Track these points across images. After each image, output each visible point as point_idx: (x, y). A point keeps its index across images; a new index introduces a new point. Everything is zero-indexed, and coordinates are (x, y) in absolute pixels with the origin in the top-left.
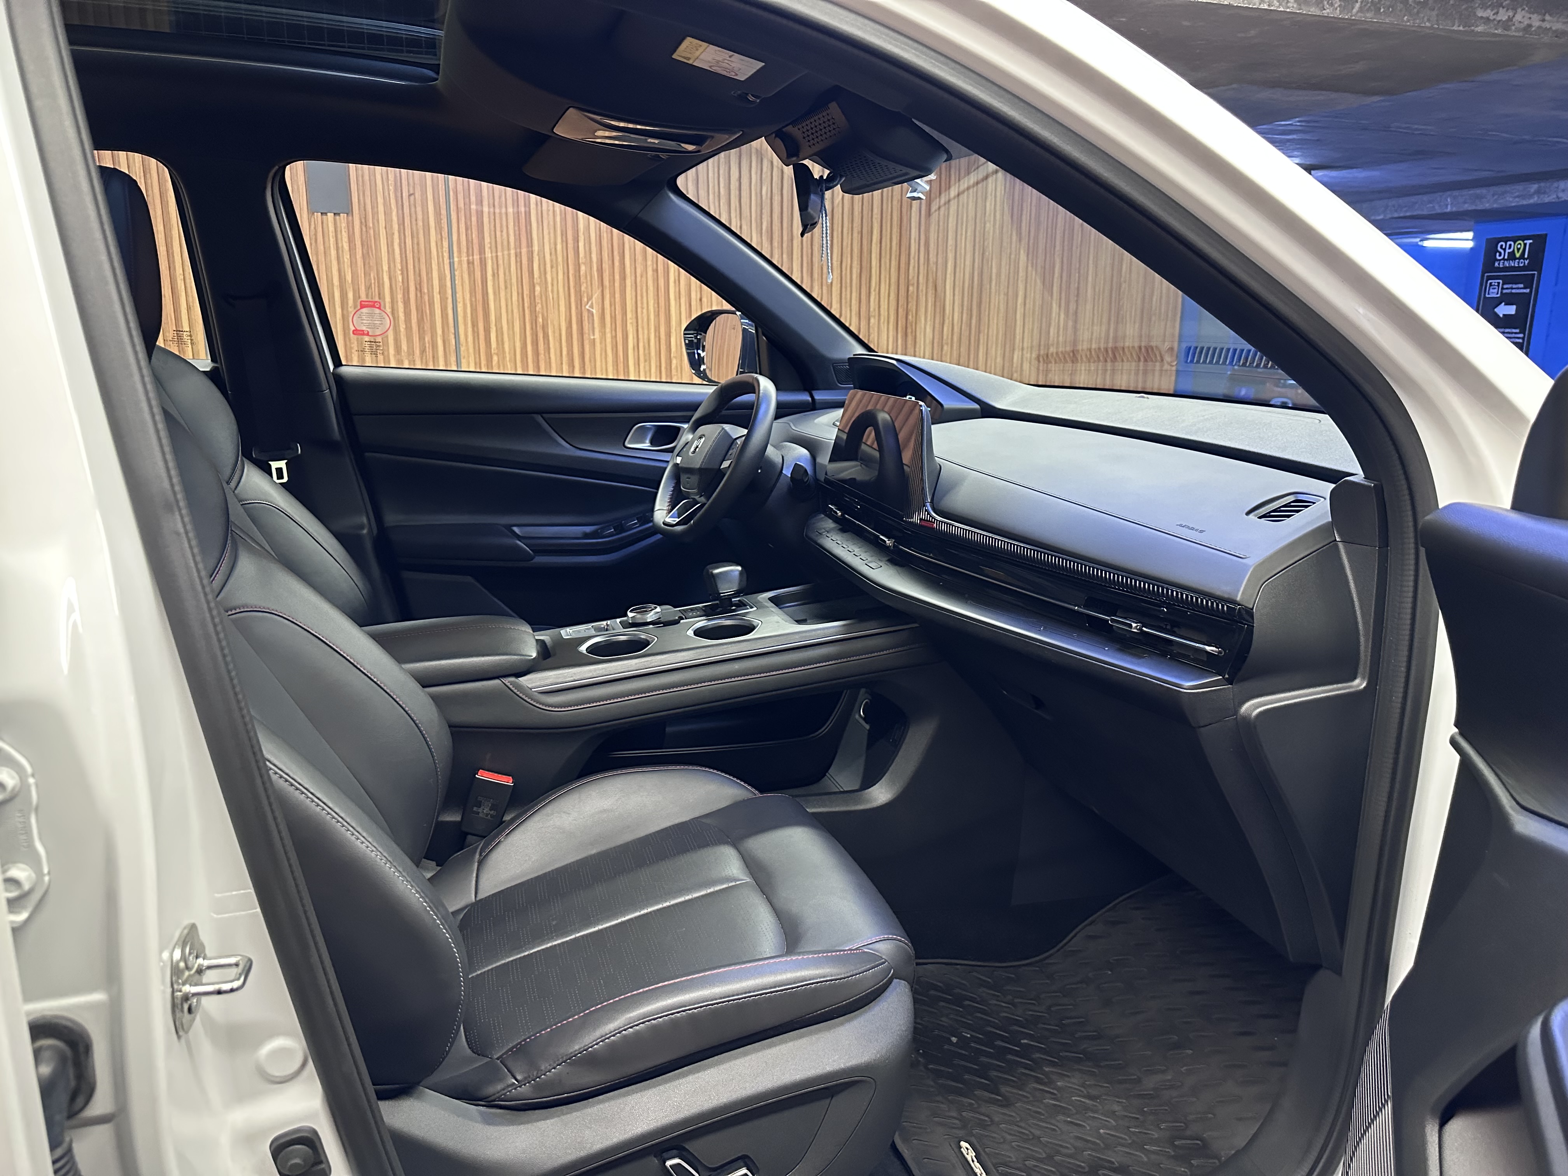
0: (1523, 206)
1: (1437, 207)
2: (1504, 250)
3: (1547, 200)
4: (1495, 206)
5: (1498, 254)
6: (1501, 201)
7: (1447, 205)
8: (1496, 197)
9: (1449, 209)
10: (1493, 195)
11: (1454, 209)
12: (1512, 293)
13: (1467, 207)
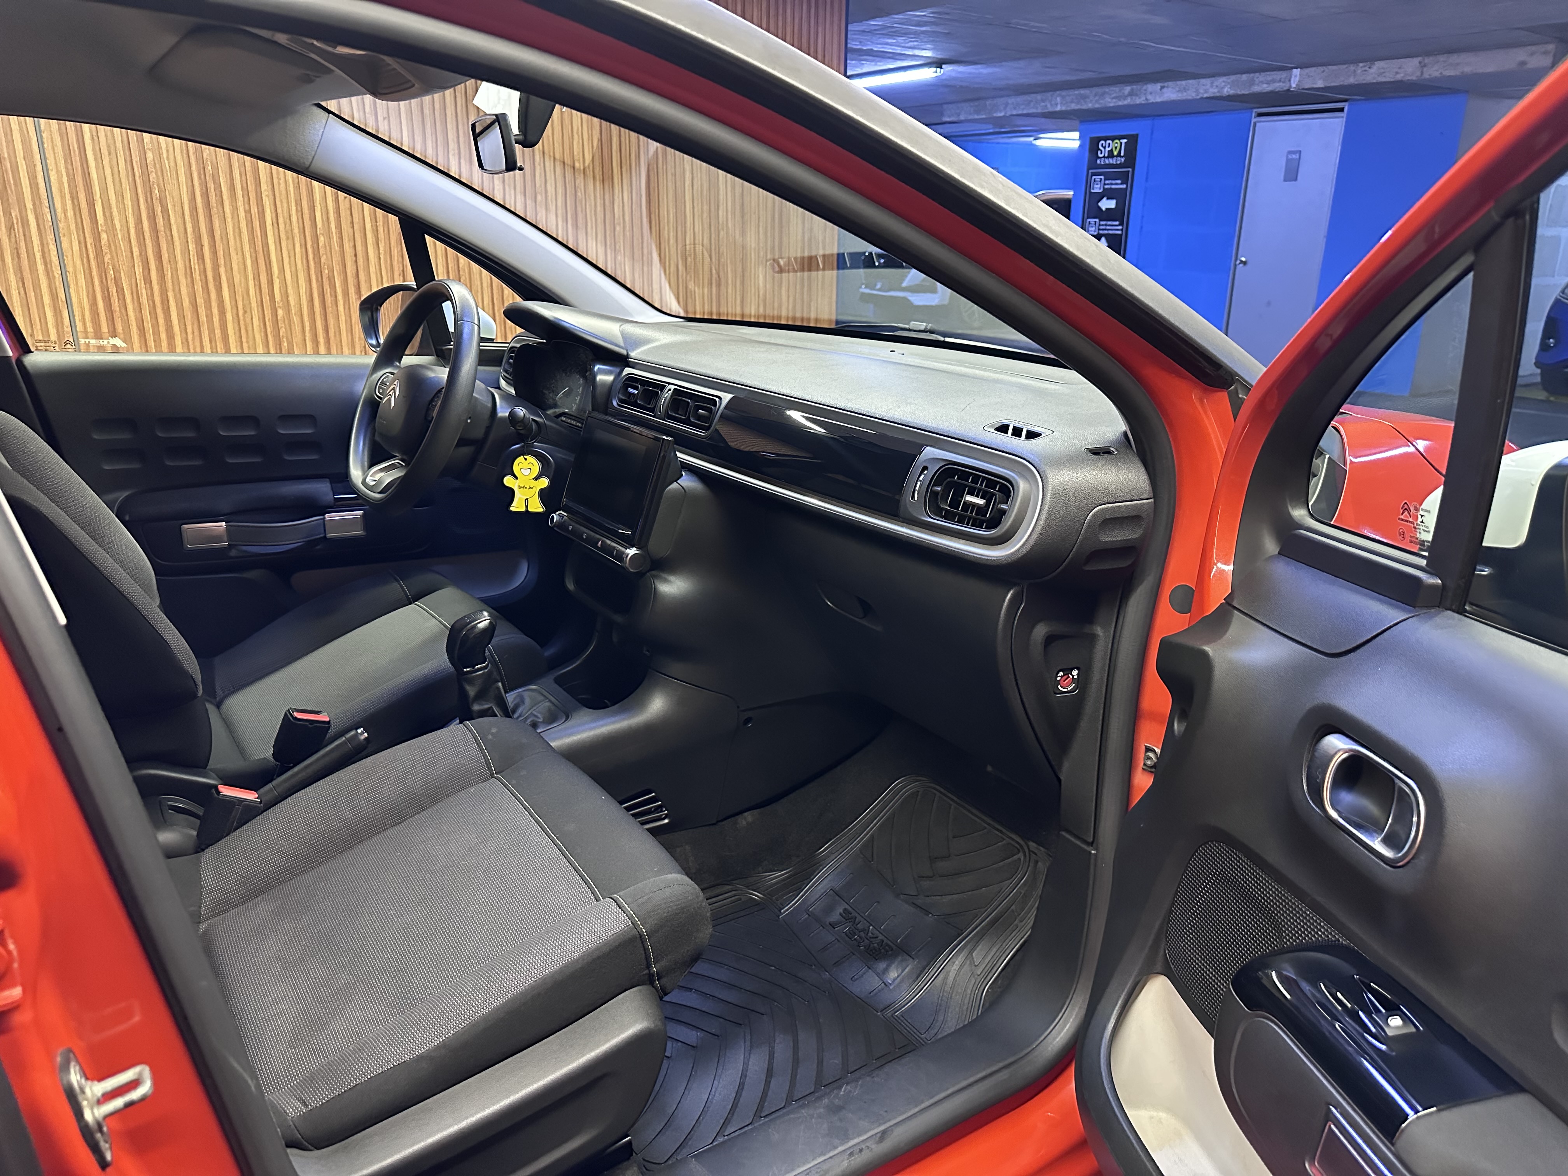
0: (1119, 106)
1: (1049, 106)
2: (1105, 148)
3: (1138, 101)
4: (1097, 106)
5: (1099, 152)
6: (1101, 101)
7: (1057, 104)
8: (1097, 98)
9: (1058, 108)
10: (1096, 95)
11: (1064, 108)
12: (1111, 189)
13: (1074, 106)
